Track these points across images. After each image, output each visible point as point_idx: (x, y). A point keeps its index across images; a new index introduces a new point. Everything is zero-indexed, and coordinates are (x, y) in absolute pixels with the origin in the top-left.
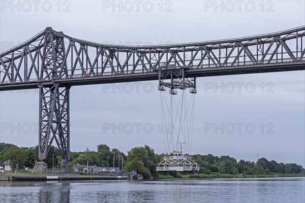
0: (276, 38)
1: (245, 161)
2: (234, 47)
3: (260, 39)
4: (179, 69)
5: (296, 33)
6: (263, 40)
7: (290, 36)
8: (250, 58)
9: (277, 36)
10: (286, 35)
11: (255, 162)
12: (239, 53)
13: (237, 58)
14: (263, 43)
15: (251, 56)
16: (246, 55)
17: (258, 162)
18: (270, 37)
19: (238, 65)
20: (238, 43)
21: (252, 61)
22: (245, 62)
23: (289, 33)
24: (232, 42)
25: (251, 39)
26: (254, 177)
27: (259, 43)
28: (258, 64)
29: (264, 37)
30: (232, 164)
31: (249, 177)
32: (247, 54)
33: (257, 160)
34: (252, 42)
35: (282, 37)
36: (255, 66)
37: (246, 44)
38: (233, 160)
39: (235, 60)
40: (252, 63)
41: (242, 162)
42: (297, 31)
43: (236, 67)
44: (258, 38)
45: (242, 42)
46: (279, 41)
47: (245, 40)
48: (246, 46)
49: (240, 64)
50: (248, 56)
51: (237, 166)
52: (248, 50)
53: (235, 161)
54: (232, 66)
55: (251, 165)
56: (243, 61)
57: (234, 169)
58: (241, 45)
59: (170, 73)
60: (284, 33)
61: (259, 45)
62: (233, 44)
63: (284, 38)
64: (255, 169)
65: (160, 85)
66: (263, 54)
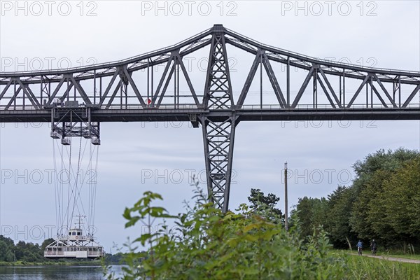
0: (67, 76)
1: (26, 243)
2: (9, 84)
3: (45, 75)
5: (93, 71)
6: (49, 77)
7: (86, 75)
8: (31, 100)
9: (68, 73)
10: (80, 73)
11: (40, 245)
12: (16, 93)
13: (14, 99)
14: (50, 81)
15: (32, 98)
16: (26, 96)
17: (43, 244)
18: (59, 75)
19: (15, 110)
20: (14, 79)
21: (34, 105)
22: (24, 106)
23: (85, 70)
24: (7, 77)
25: (33, 75)
26: (37, 265)
27: (44, 81)
28: (41, 110)
29: (50, 73)
30: (8, 248)
31: (30, 265)
32: (27, 94)
33: (43, 241)
34: (33, 79)
35: (75, 75)
36: (38, 112)
37: (26, 81)
38: (9, 241)
39: (11, 102)
40: (33, 108)
41: (21, 243)
42: (95, 68)
43: (12, 113)
44: (42, 74)
45: (21, 78)
46: (71, 81)
47: (24, 75)
48: (26, 84)
49: (17, 108)
50: (29, 97)
51: (14, 249)
52: (29, 89)
53: (12, 242)
54: (6, 110)
55: (34, 248)
56: (22, 104)
57: (10, 254)
58: (19, 82)
59: (69, 114)
60: (77, 71)
61: (43, 84)
62: (8, 80)
63: (77, 77)
64: (40, 253)
65: (54, 130)
66: (49, 96)
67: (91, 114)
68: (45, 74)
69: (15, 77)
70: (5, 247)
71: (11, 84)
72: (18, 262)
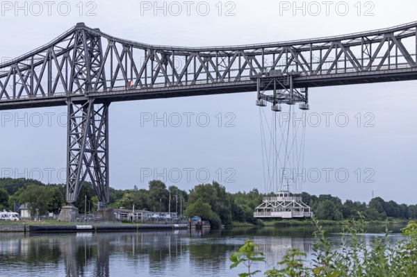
0: (388, 36)
1: (353, 202)
2: (330, 48)
3: (366, 37)
4: (286, 76)
5: (415, 28)
6: (370, 38)
7: (407, 32)
8: (352, 63)
9: (389, 33)
10: (401, 32)
11: (367, 203)
12: (338, 57)
13: (335, 63)
14: (371, 42)
15: (354, 60)
16: (347, 58)
17: (370, 203)
18: (379, 35)
19: (336, 73)
20: (336, 43)
21: (355, 67)
22: (345, 68)
23: (406, 28)
24: (328, 42)
25: (353, 38)
27: (365, 43)
28: (363, 71)
29: (371, 34)
30: (335, 207)
33: (370, 200)
34: (355, 41)
35: (396, 34)
36: (360, 74)
37: (347, 44)
38: (337, 201)
39: (333, 66)
40: (354, 70)
41: (348, 202)
43: (333, 76)
44: (362, 36)
45: (342, 42)
46: (392, 40)
47: (345, 38)
48: (347, 46)
49: (339, 71)
50: (350, 60)
51: (342, 208)
52: (350, 52)
53: (340, 201)
54: (328, 74)
55: (362, 207)
56: (344, 67)
57: (338, 213)
58: (340, 45)
59: (273, 82)
60: (398, 29)
61: (364, 46)
62: (330, 44)
63: (399, 36)
64: (367, 212)
65: (259, 99)
66: (370, 57)
67: (293, 81)
68: (366, 35)
69: (336, 41)
70: (332, 207)
71: (333, 48)
72: (345, 221)
